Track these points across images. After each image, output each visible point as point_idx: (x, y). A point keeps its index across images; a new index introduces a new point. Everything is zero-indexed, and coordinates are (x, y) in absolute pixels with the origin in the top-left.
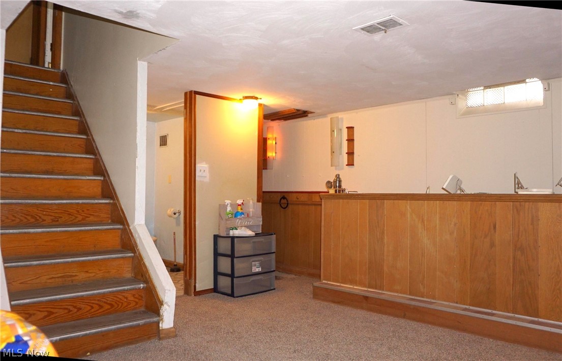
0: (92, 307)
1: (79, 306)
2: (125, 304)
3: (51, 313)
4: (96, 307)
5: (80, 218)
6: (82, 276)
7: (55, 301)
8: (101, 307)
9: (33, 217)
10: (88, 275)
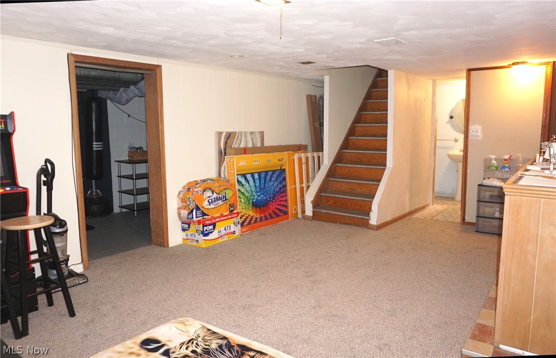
0: (352, 205)
1: (347, 203)
2: (367, 208)
3: (336, 203)
4: (354, 206)
5: (380, 161)
6: (359, 190)
7: (335, 197)
8: (356, 206)
9: (359, 159)
10: (362, 190)
